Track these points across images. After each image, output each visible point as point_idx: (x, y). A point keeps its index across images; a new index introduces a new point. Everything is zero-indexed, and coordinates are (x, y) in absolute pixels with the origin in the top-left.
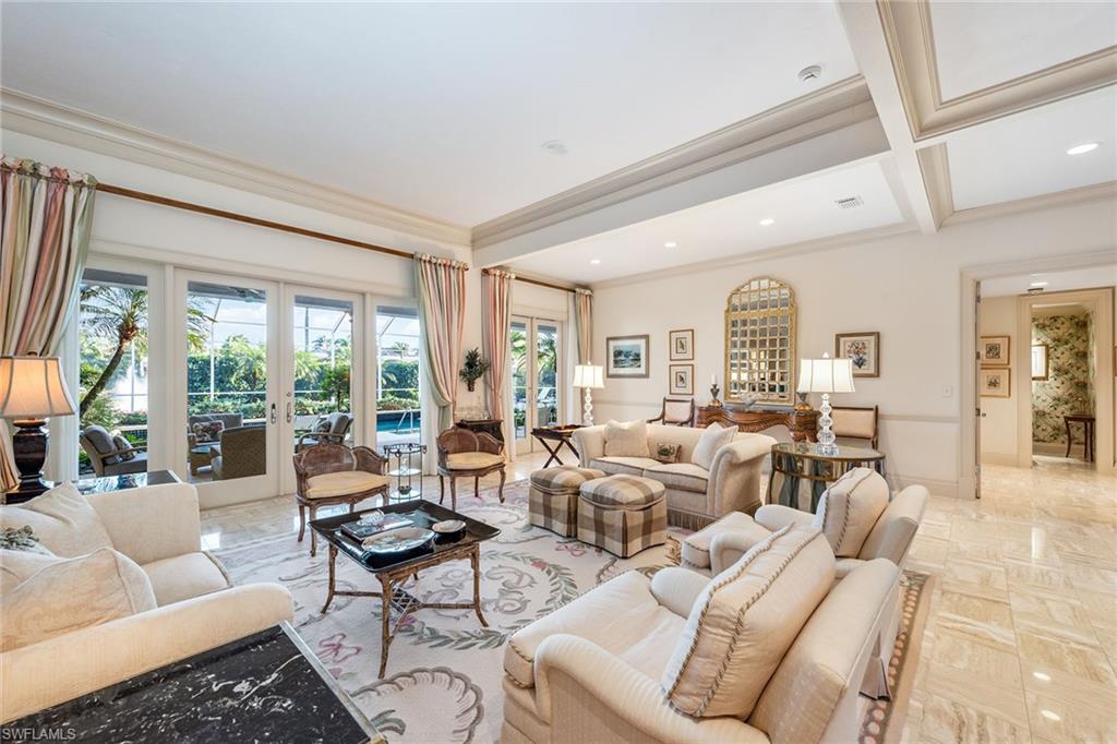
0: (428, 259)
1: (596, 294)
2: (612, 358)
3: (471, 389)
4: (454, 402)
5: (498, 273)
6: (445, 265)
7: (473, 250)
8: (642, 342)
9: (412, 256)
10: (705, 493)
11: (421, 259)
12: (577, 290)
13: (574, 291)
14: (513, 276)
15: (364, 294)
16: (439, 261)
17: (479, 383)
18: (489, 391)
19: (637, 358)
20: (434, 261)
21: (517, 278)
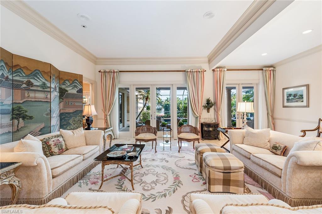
0: (190, 71)
1: (277, 69)
2: (286, 98)
3: (208, 112)
4: (200, 116)
5: (218, 70)
6: (196, 72)
7: (209, 64)
8: (304, 89)
9: (185, 71)
10: (280, 177)
11: (187, 71)
12: (264, 69)
13: (263, 70)
14: (226, 70)
15: (173, 85)
16: (194, 71)
17: (212, 110)
18: (216, 112)
19: (301, 97)
20: (192, 71)
21: (227, 70)
